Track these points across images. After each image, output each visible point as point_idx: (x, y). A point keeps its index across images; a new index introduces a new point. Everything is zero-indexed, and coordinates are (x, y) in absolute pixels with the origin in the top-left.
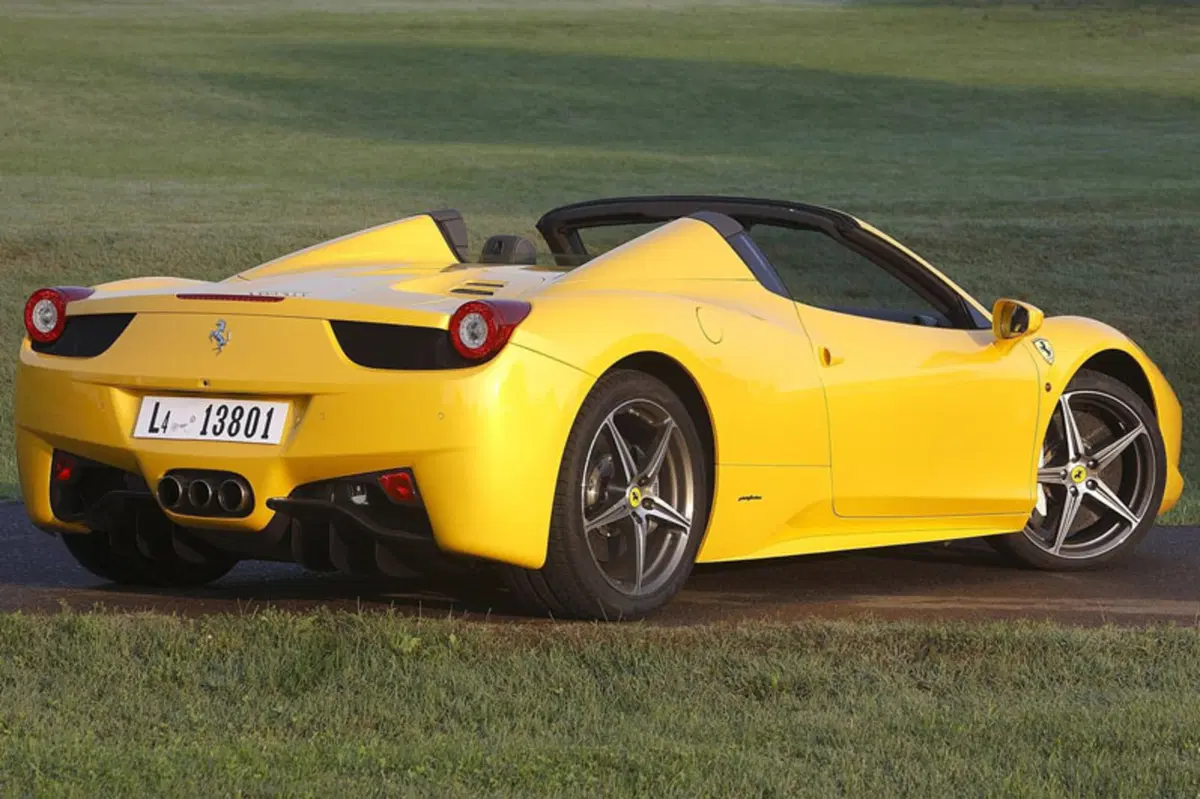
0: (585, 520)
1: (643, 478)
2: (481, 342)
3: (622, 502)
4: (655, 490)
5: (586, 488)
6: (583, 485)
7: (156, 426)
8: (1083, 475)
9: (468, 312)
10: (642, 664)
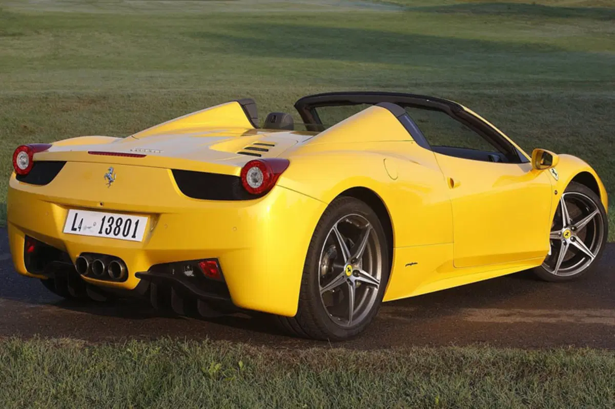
0: (320, 286)
1: (353, 259)
2: (259, 184)
3: (342, 274)
4: (360, 267)
5: (321, 265)
6: (320, 263)
7: (75, 227)
8: (569, 234)
9: (252, 166)
10: (355, 385)
